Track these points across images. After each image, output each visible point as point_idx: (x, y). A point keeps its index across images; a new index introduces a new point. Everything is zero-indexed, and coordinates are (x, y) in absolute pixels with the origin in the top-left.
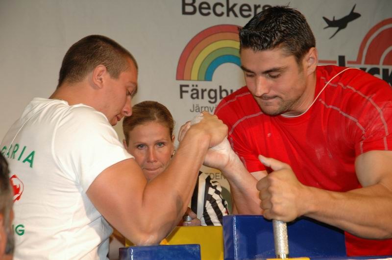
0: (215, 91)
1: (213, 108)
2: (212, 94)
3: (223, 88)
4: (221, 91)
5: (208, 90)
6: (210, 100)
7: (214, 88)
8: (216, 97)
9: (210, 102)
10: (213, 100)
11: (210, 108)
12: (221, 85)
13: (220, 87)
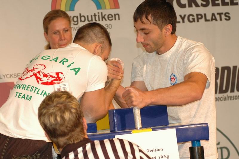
0: (77, 17)
1: (76, 28)
2: (75, 19)
3: (82, 15)
4: (81, 17)
5: (72, 17)
6: (74, 23)
7: (76, 15)
8: (77, 21)
9: (74, 24)
10: (76, 23)
11: (74, 28)
12: (80, 13)
13: (80, 14)
